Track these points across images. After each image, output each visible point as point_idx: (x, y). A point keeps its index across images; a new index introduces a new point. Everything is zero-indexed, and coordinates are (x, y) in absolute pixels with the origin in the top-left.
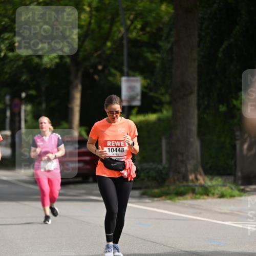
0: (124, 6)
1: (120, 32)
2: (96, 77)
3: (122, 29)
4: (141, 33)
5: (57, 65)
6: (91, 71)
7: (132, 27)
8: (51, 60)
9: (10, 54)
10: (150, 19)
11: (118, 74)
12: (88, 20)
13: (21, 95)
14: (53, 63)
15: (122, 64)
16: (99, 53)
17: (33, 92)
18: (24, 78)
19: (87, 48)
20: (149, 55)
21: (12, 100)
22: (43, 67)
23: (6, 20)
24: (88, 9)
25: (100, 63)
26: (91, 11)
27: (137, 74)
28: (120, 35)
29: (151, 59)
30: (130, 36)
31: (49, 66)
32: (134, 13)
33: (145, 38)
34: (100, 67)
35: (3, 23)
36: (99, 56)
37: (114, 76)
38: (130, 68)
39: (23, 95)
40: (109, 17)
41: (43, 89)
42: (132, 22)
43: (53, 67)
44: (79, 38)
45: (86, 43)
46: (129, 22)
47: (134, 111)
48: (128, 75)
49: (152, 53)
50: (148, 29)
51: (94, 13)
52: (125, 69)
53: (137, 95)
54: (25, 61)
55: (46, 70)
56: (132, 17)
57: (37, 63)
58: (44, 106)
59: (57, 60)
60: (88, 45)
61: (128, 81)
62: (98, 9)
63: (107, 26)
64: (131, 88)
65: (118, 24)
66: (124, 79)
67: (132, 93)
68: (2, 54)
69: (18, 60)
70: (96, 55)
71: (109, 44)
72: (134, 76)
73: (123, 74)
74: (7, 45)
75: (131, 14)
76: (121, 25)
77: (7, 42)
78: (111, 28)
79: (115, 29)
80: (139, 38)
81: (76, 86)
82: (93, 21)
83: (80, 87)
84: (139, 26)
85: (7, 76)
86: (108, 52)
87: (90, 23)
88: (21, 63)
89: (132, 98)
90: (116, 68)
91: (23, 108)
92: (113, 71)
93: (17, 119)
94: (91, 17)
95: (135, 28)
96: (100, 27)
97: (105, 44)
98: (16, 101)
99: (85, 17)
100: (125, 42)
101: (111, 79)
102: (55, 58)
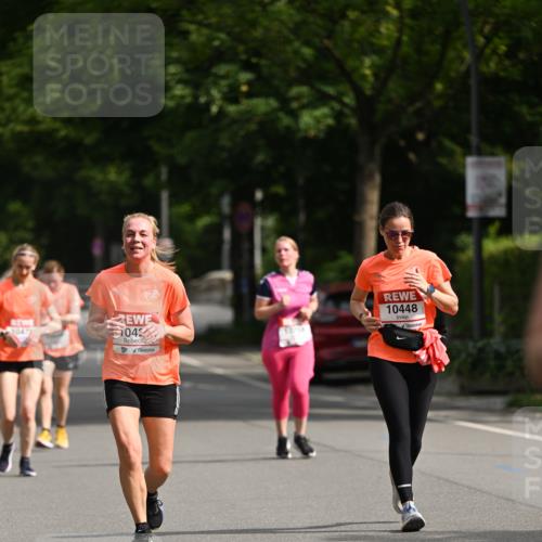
0: (471, 6)
1: (462, 60)
2: (412, 156)
3: (467, 55)
4: (507, 63)
5: (330, 130)
6: (402, 143)
7: (488, 51)
8: (318, 120)
9: (232, 109)
10: (527, 34)
11: (458, 149)
12: (396, 35)
13: (253, 195)
14: (322, 127)
15: (468, 130)
16: (418, 105)
17: (279, 190)
18: (260, 158)
19: (393, 95)
20: (524, 110)
21: (234, 205)
22: (300, 135)
23: (223, 36)
24: (394, 12)
25: (420, 128)
26: (401, 18)
27: (499, 150)
28: (463, 68)
29: (529, 118)
30: (484, 69)
31: (312, 133)
32: (491, 20)
33: (515, 73)
34: (420, 136)
35: (216, 43)
36: (418, 113)
37: (450, 154)
38: (483, 137)
39: (259, 195)
40: (439, 30)
41: (301, 181)
42: (488, 39)
43: (322, 135)
44: (376, 75)
45: (392, 85)
46: (481, 40)
47: (493, 229)
48: (480, 153)
49: (532, 106)
50: (522, 56)
51: (408, 21)
52: (474, 139)
53: (500, 195)
54: (262, 124)
55: (307, 142)
56: (487, 29)
57: (288, 128)
58: (302, 217)
59: (330, 121)
60: (395, 89)
61: (478, 165)
62: (415, 14)
63: (435, 48)
64: (485, 180)
65: (459, 45)
66: (470, 160)
67: (489, 191)
68: (214, 109)
69: (248, 121)
70: (411, 109)
71: (439, 87)
72: (492, 154)
73: (468, 150)
74: (225, 89)
75: (485, 23)
76: (465, 46)
77: (224, 83)
78: (443, 54)
79: (451, 54)
80: (502, 74)
81: (371, 176)
82: (405, 38)
83: (378, 179)
84: (503, 48)
85: (224, 155)
86: (437, 104)
87: (399, 42)
88: (253, 127)
89: (487, 202)
90: (453, 138)
91: (258, 222)
92: (448, 143)
93: (246, 246)
94: (400, 31)
95: (494, 52)
96: (419, 50)
97: (430, 86)
98: (244, 208)
99: (388, 29)
100: (473, 82)
101: (443, 161)
102: (325, 116)
